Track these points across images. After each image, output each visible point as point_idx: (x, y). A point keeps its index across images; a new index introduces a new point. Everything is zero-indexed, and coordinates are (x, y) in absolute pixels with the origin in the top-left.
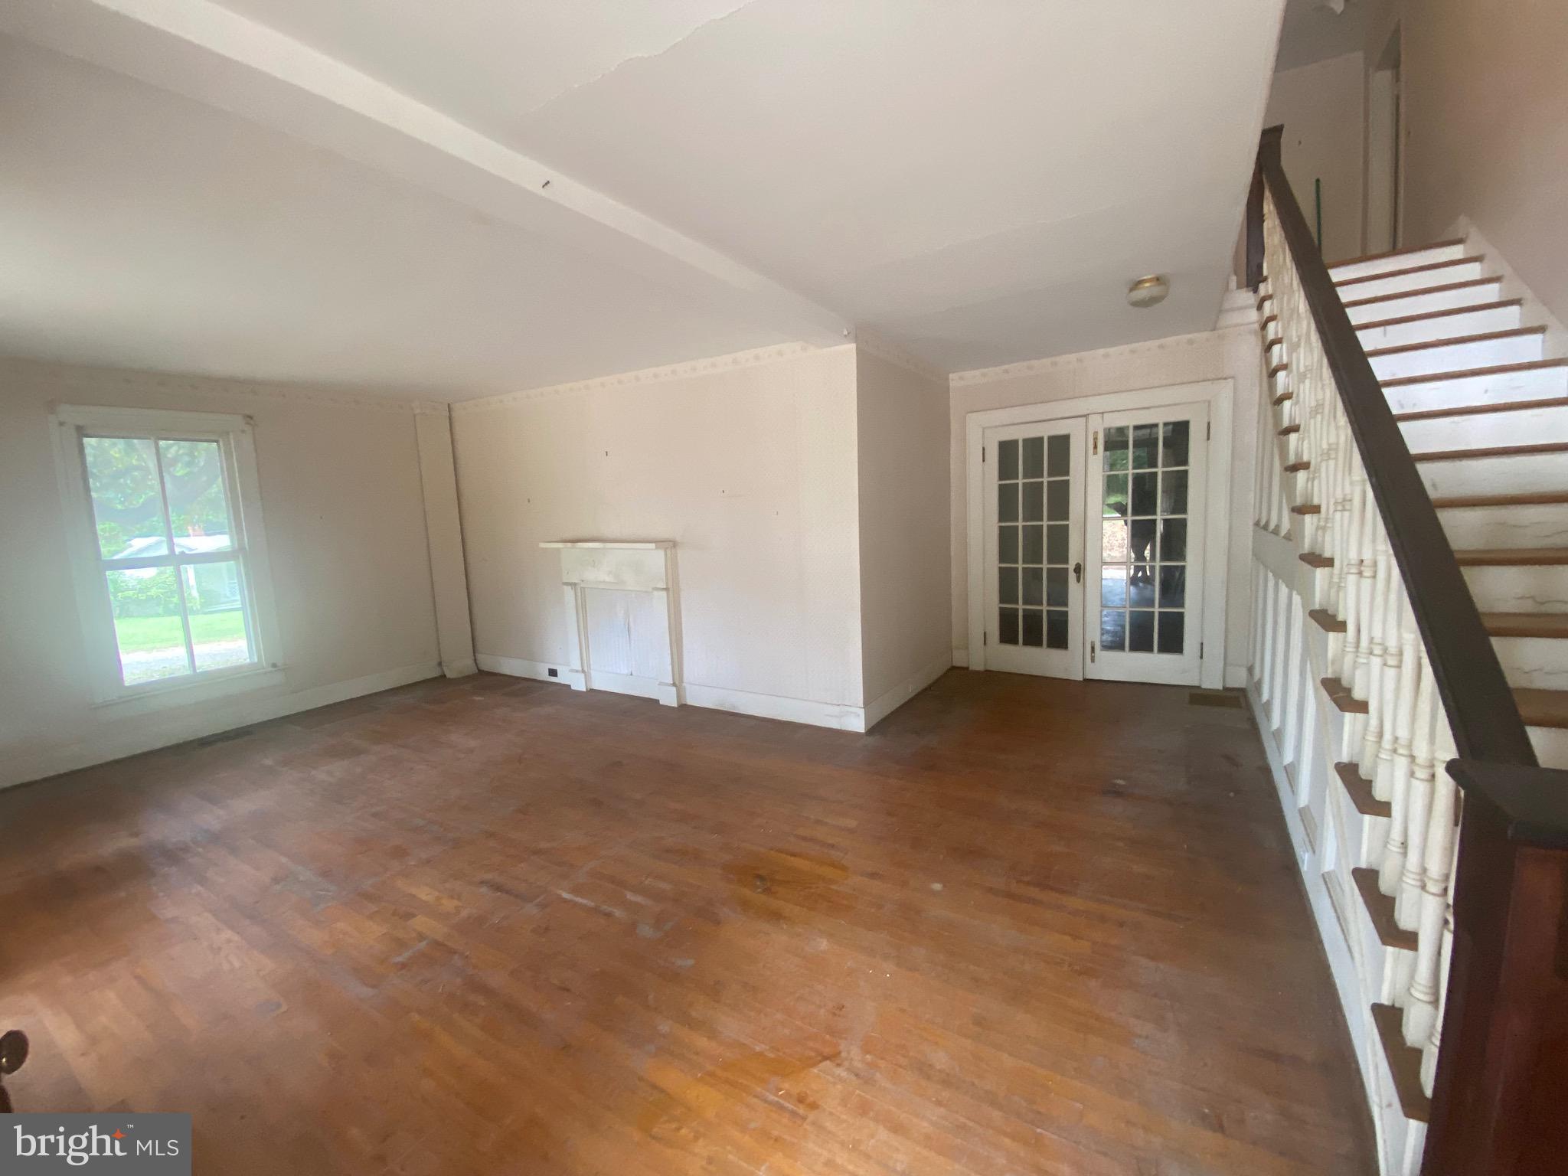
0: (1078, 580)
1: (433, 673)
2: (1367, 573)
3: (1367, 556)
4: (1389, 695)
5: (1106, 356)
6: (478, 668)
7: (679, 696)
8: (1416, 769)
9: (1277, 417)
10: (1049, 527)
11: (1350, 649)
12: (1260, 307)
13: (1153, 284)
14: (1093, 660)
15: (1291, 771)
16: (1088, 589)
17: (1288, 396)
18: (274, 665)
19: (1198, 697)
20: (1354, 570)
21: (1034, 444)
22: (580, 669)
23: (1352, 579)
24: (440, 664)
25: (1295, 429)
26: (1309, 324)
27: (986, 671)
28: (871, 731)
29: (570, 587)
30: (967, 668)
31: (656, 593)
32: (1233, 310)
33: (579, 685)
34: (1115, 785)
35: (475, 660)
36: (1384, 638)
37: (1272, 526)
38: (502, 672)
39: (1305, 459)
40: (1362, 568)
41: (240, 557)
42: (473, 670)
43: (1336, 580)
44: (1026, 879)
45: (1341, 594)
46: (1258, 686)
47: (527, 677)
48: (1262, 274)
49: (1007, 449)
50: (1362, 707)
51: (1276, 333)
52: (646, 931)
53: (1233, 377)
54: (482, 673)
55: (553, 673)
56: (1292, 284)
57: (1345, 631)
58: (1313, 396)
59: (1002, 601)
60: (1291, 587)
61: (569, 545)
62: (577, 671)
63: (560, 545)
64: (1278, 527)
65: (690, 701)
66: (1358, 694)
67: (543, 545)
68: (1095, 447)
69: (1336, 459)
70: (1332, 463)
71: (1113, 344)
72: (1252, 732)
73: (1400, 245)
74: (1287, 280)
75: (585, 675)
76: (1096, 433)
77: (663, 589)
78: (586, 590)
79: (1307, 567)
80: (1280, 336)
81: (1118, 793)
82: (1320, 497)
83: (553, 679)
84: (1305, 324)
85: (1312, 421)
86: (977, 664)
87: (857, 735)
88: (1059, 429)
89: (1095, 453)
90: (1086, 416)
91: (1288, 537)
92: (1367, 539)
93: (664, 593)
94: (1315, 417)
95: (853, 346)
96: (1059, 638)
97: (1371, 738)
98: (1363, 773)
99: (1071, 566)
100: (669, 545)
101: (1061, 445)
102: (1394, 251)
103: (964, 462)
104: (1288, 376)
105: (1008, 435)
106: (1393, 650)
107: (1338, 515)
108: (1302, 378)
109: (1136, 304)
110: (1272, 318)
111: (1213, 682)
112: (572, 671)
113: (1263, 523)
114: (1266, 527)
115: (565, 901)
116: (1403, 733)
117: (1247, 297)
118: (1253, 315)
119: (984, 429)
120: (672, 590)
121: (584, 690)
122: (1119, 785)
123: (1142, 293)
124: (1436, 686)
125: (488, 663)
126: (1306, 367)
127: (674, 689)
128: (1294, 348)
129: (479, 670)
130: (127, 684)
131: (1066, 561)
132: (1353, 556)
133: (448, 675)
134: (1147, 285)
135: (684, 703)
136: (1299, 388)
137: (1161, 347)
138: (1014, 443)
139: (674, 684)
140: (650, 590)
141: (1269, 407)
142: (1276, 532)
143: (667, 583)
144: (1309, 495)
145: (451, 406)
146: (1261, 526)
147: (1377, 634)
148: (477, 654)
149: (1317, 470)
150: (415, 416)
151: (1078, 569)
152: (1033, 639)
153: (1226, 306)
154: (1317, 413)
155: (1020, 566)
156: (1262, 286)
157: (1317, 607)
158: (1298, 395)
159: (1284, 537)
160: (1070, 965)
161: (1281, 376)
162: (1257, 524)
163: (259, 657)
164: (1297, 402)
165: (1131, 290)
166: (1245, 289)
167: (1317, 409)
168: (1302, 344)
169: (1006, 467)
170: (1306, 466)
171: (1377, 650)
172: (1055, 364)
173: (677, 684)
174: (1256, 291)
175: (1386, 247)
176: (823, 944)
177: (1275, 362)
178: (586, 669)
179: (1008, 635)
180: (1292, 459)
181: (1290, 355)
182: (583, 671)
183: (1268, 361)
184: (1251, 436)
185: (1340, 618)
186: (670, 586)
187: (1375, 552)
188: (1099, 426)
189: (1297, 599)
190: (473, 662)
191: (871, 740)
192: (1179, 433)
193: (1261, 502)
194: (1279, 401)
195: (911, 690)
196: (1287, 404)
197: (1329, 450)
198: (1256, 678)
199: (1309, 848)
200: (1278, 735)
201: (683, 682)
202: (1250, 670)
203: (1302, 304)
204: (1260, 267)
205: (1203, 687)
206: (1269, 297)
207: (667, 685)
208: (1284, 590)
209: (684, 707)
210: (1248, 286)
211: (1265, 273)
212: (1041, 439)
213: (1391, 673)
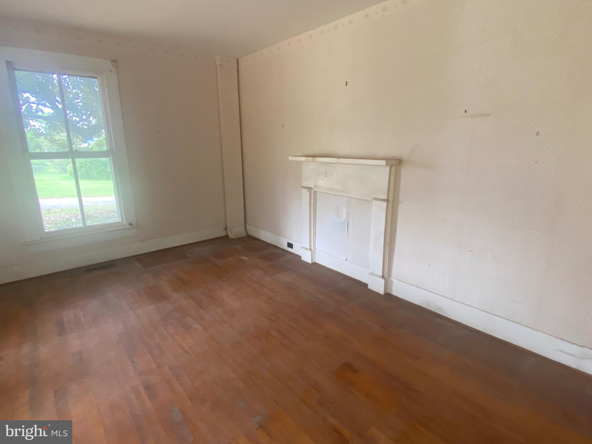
1: (223, 234)
6: (247, 233)
7: (386, 287)
18: (130, 224)
22: (309, 247)
24: (226, 229)
29: (306, 190)
31: (375, 202)
33: (307, 258)
35: (245, 228)
38: (260, 238)
41: (111, 156)
42: (244, 234)
47: (274, 244)
54: (249, 237)
55: (290, 245)
61: (310, 159)
62: (307, 249)
63: (303, 159)
65: (394, 293)
67: (291, 158)
75: (312, 253)
77: (384, 200)
78: (318, 193)
83: (290, 250)
93: (385, 203)
100: (396, 164)
112: (303, 247)
120: (392, 202)
121: (311, 262)
125: (254, 232)
127: (383, 281)
129: (248, 235)
130: (46, 231)
133: (231, 236)
135: (390, 293)
139: (383, 277)
140: (371, 199)
143: (388, 195)
145: (239, 61)
148: (247, 225)
150: (216, 66)
163: (122, 219)
173: (386, 276)
178: (312, 248)
182: (311, 250)
186: (391, 199)
201: (390, 277)
209: (388, 296)
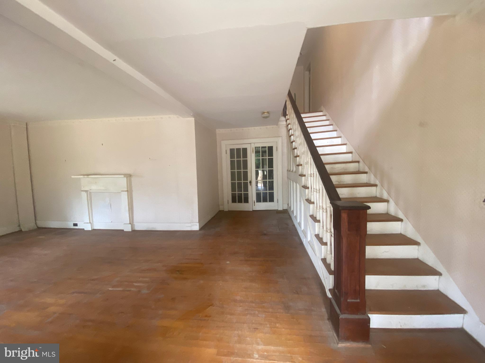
0: (250, 185)
1: (16, 230)
2: (312, 176)
3: (312, 173)
4: (318, 199)
5: (254, 129)
7: (132, 228)
8: (324, 210)
9: (292, 146)
10: (243, 171)
11: (310, 192)
12: (286, 121)
13: (267, 113)
14: (254, 205)
15: (300, 224)
16: (253, 187)
17: (294, 141)
19: (277, 212)
20: (310, 176)
21: (238, 150)
22: (89, 222)
23: (309, 178)
24: (19, 225)
25: (296, 148)
26: (298, 127)
27: (229, 211)
28: (201, 229)
29: (84, 192)
30: (223, 211)
31: (123, 192)
32: (281, 121)
33: (88, 228)
34: (264, 233)
36: (316, 188)
37: (291, 170)
38: (50, 227)
39: (298, 155)
40: (311, 175)
42: (36, 227)
43: (306, 179)
44: (249, 256)
45: (308, 181)
46: (290, 208)
47: (62, 228)
48: (286, 114)
49: (232, 151)
50: (313, 203)
51: (290, 127)
52: (145, 291)
53: (281, 137)
54: (39, 228)
55: (75, 225)
56: (294, 117)
57: (309, 189)
58: (299, 142)
59: (232, 191)
60: (296, 183)
61: (85, 176)
62: (87, 223)
63: (82, 177)
64: (293, 170)
65: (136, 229)
66: (312, 201)
67: (73, 177)
68: (253, 152)
69: (305, 154)
70: (304, 155)
71: (256, 126)
72: (290, 218)
73: (311, 111)
74: (292, 116)
75: (91, 224)
76: (253, 148)
77: (126, 191)
78: (92, 193)
79: (300, 177)
80: (291, 128)
81: (265, 234)
82: (302, 163)
83: (75, 227)
84: (297, 126)
85: (299, 147)
86: (226, 209)
87: (197, 231)
88: (244, 146)
89: (253, 153)
90: (250, 144)
91: (295, 172)
92: (312, 169)
93: (127, 192)
94: (300, 146)
95: (193, 119)
96: (246, 200)
97: (315, 208)
98: (315, 216)
99: (249, 182)
100: (129, 176)
101: (245, 150)
102: (310, 112)
103: (221, 154)
104: (293, 137)
105: (232, 147)
106: (318, 190)
107: (306, 165)
108: (297, 137)
109: (264, 117)
110: (289, 124)
111: (280, 209)
112: (85, 223)
113: (289, 170)
114: (290, 171)
115: (111, 290)
116: (321, 205)
117: (283, 118)
118: (285, 123)
119: (226, 145)
120: (129, 192)
121: (91, 230)
122: (265, 233)
123: (264, 115)
124: (326, 193)
125: (41, 224)
126: (297, 135)
127: (130, 225)
128: (295, 131)
131: (248, 181)
132: (309, 173)
133: (23, 230)
134: (266, 113)
135: (134, 229)
136: (296, 140)
137: (267, 128)
138: (234, 149)
139: (130, 223)
140: (120, 191)
141: (289, 143)
142: (292, 171)
143: (127, 189)
144: (300, 162)
145: (27, 124)
146: (288, 171)
147: (315, 187)
149: (301, 157)
150: (10, 126)
151: (250, 182)
152: (240, 201)
153: (280, 120)
154: (300, 145)
155: (236, 182)
156: (287, 116)
157: (303, 185)
158: (296, 141)
159: (294, 172)
160: (262, 272)
161: (292, 137)
162: (288, 170)
164: (296, 143)
165: (262, 114)
166: (283, 117)
167: (300, 144)
168: (297, 130)
169: (232, 156)
170: (299, 156)
171: (315, 191)
172: (243, 130)
173: (131, 223)
174: (285, 117)
175: (308, 111)
176: (202, 282)
177: (290, 134)
178: (91, 222)
179: (234, 201)
180: (296, 155)
181: (294, 132)
182: (90, 223)
183: (289, 134)
184: (285, 150)
185: (308, 186)
186: (129, 190)
187: (313, 171)
188: (253, 146)
189: (298, 185)
190: (35, 224)
191: (202, 232)
192: (271, 149)
193: (288, 166)
194: (292, 142)
195: (209, 218)
196: (294, 143)
197: (303, 152)
198: (290, 206)
199: (305, 238)
200: (296, 217)
201: (133, 222)
202: (288, 205)
203: (297, 122)
204: (286, 112)
205: (279, 209)
206: (288, 119)
207: (128, 224)
208: (294, 183)
209: (134, 231)
210: (284, 116)
211: (287, 114)
212: (240, 149)
213: (318, 194)
